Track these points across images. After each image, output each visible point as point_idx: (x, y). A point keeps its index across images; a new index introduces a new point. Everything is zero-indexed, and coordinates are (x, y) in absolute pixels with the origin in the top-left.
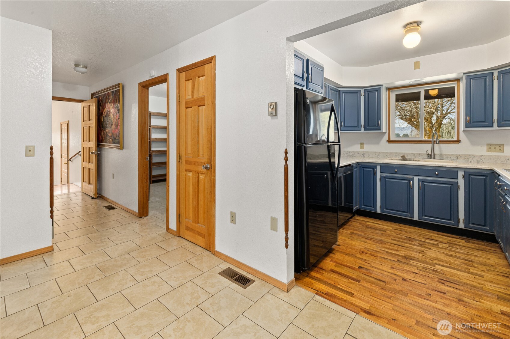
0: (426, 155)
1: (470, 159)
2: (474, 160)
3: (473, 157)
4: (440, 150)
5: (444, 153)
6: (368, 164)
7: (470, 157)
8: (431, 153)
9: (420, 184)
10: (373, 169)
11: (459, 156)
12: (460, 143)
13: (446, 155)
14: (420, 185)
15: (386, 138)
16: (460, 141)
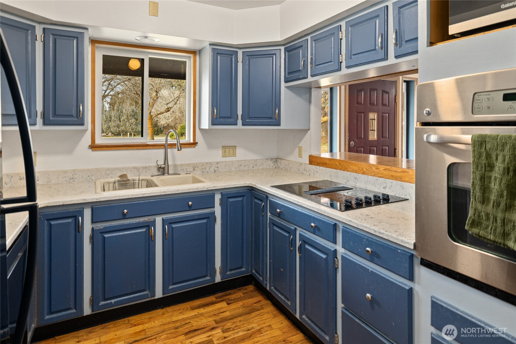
0: (156, 169)
1: (207, 169)
2: (211, 169)
3: (210, 165)
4: (174, 159)
5: (178, 163)
6: (60, 209)
7: (207, 166)
8: (165, 164)
9: (167, 227)
10: (75, 217)
11: (196, 166)
12: (196, 147)
13: (181, 165)
14: (167, 231)
15: (87, 140)
16: (197, 143)
